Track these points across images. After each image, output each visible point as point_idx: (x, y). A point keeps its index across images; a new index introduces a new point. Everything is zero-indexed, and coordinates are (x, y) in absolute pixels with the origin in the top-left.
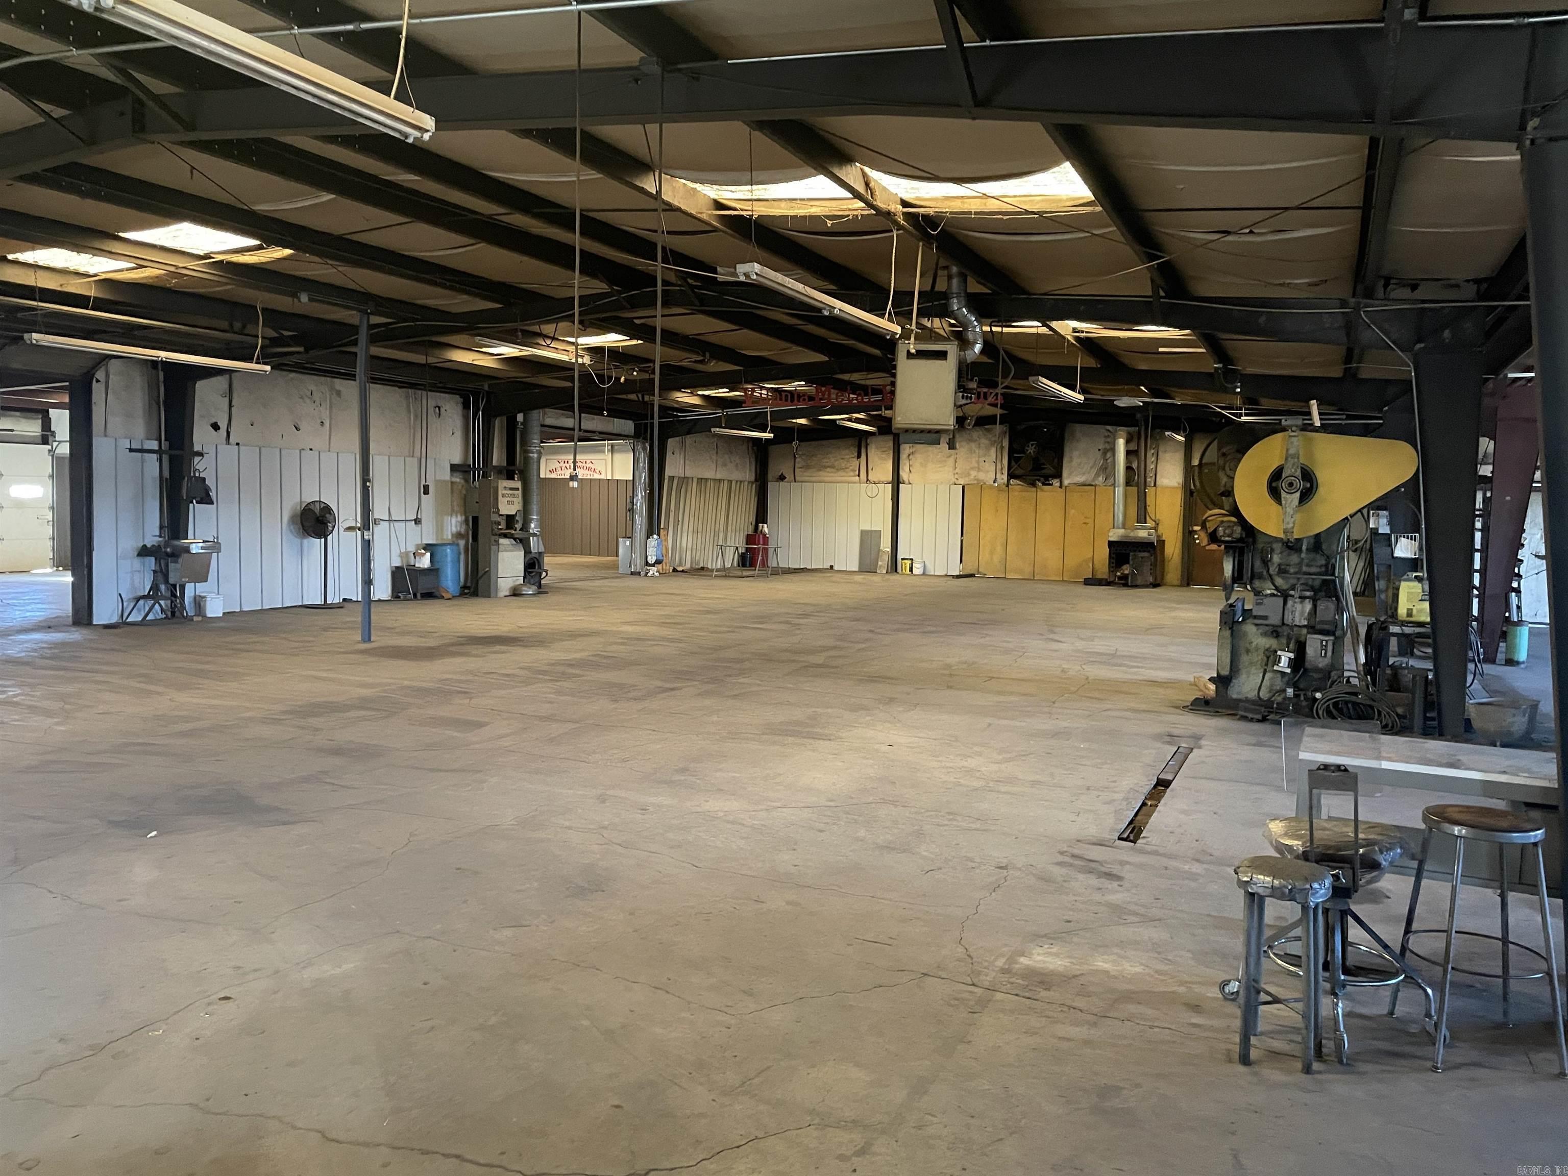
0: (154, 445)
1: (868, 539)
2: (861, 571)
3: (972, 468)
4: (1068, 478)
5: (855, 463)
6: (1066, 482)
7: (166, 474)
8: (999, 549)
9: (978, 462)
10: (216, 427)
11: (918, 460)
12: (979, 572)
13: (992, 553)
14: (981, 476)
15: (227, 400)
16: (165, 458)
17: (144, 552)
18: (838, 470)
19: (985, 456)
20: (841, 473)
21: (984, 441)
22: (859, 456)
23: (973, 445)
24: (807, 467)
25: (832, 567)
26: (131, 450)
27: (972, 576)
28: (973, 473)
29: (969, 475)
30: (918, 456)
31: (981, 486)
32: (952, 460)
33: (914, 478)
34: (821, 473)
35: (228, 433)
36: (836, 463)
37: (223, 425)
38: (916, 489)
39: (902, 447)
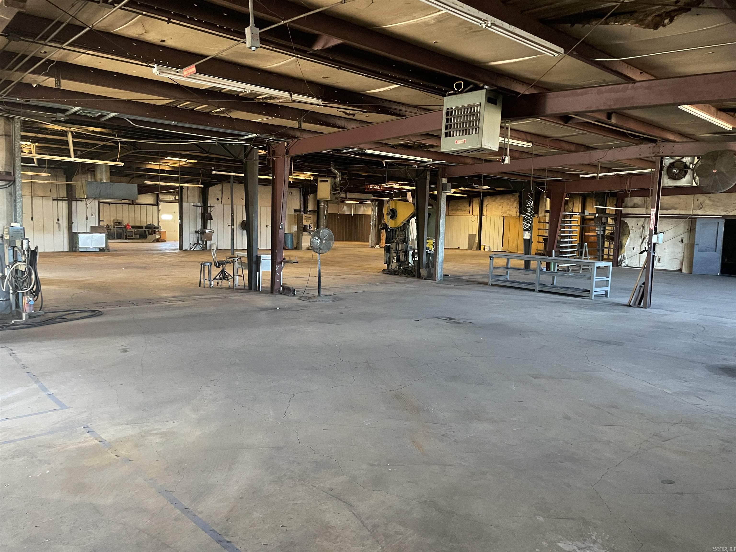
0: (200, 204)
1: (471, 236)
2: (468, 249)
3: (508, 210)
4: (541, 214)
5: (468, 208)
6: (540, 215)
7: (203, 212)
8: (516, 242)
9: (510, 207)
10: (218, 199)
11: (490, 206)
12: (508, 250)
13: (513, 243)
14: (511, 213)
15: (221, 192)
16: (202, 208)
17: (196, 232)
18: (463, 211)
19: (512, 205)
20: (464, 212)
21: (512, 200)
22: (470, 206)
23: (508, 201)
24: (452, 210)
25: (459, 248)
26: (193, 206)
27: (505, 252)
28: (508, 212)
29: (506, 213)
30: (489, 205)
31: (510, 217)
32: (500, 207)
33: (488, 214)
34: (457, 212)
35: (222, 201)
36: (462, 208)
37: (220, 199)
38: (488, 218)
39: (484, 202)
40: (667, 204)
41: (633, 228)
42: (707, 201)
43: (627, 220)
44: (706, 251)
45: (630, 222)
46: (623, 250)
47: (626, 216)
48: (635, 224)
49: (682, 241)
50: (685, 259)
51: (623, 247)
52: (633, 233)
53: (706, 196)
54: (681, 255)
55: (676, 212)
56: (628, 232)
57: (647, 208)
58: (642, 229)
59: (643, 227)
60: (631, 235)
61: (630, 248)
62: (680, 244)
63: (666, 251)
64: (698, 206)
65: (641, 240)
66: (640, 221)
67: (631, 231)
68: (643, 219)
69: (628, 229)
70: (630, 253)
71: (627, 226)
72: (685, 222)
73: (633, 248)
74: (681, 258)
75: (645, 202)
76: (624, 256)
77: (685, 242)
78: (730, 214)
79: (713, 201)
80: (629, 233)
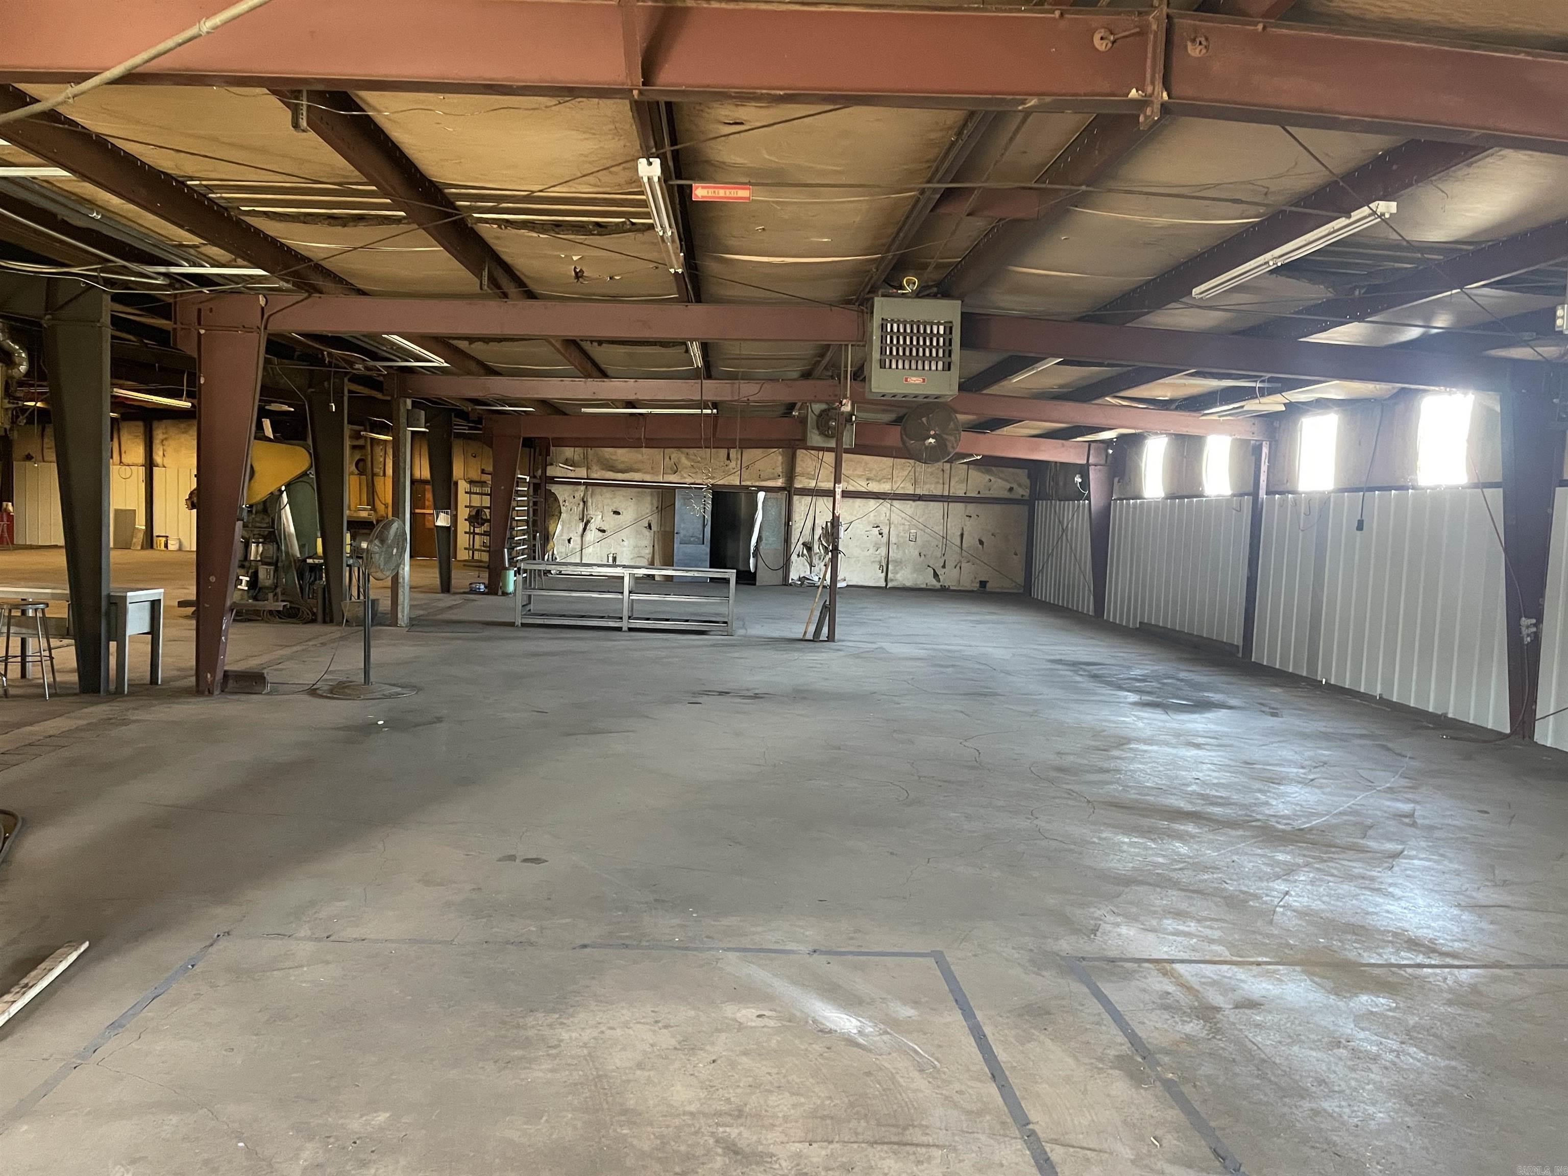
11: (171, 444)
30: (170, 441)
33: (165, 461)
38: (171, 473)
39: (155, 433)
40: (623, 462)
41: (567, 504)
42: (684, 460)
43: (555, 489)
44: (690, 543)
45: (561, 492)
46: (551, 544)
47: (552, 480)
48: (569, 496)
49: (650, 527)
50: (657, 557)
51: (550, 538)
52: (567, 512)
53: (682, 453)
54: (648, 551)
55: (637, 476)
56: (558, 510)
57: (588, 469)
58: (582, 504)
59: (584, 502)
60: (563, 516)
61: (564, 540)
62: (646, 532)
63: (625, 543)
64: (671, 469)
65: (581, 526)
66: (577, 490)
67: (563, 509)
68: (583, 488)
69: (556, 505)
70: (563, 550)
71: (556, 499)
72: (652, 495)
73: (569, 541)
74: (650, 556)
75: (586, 457)
76: (553, 554)
77: (654, 528)
78: (720, 483)
79: (693, 460)
80: (561, 513)
